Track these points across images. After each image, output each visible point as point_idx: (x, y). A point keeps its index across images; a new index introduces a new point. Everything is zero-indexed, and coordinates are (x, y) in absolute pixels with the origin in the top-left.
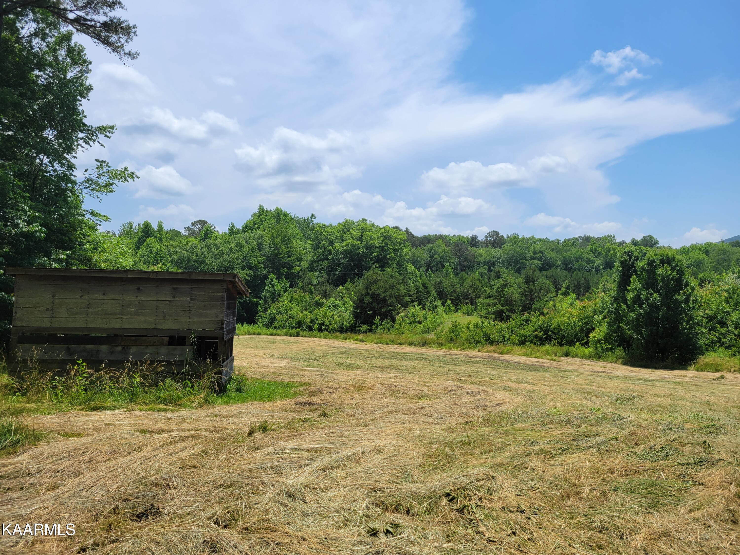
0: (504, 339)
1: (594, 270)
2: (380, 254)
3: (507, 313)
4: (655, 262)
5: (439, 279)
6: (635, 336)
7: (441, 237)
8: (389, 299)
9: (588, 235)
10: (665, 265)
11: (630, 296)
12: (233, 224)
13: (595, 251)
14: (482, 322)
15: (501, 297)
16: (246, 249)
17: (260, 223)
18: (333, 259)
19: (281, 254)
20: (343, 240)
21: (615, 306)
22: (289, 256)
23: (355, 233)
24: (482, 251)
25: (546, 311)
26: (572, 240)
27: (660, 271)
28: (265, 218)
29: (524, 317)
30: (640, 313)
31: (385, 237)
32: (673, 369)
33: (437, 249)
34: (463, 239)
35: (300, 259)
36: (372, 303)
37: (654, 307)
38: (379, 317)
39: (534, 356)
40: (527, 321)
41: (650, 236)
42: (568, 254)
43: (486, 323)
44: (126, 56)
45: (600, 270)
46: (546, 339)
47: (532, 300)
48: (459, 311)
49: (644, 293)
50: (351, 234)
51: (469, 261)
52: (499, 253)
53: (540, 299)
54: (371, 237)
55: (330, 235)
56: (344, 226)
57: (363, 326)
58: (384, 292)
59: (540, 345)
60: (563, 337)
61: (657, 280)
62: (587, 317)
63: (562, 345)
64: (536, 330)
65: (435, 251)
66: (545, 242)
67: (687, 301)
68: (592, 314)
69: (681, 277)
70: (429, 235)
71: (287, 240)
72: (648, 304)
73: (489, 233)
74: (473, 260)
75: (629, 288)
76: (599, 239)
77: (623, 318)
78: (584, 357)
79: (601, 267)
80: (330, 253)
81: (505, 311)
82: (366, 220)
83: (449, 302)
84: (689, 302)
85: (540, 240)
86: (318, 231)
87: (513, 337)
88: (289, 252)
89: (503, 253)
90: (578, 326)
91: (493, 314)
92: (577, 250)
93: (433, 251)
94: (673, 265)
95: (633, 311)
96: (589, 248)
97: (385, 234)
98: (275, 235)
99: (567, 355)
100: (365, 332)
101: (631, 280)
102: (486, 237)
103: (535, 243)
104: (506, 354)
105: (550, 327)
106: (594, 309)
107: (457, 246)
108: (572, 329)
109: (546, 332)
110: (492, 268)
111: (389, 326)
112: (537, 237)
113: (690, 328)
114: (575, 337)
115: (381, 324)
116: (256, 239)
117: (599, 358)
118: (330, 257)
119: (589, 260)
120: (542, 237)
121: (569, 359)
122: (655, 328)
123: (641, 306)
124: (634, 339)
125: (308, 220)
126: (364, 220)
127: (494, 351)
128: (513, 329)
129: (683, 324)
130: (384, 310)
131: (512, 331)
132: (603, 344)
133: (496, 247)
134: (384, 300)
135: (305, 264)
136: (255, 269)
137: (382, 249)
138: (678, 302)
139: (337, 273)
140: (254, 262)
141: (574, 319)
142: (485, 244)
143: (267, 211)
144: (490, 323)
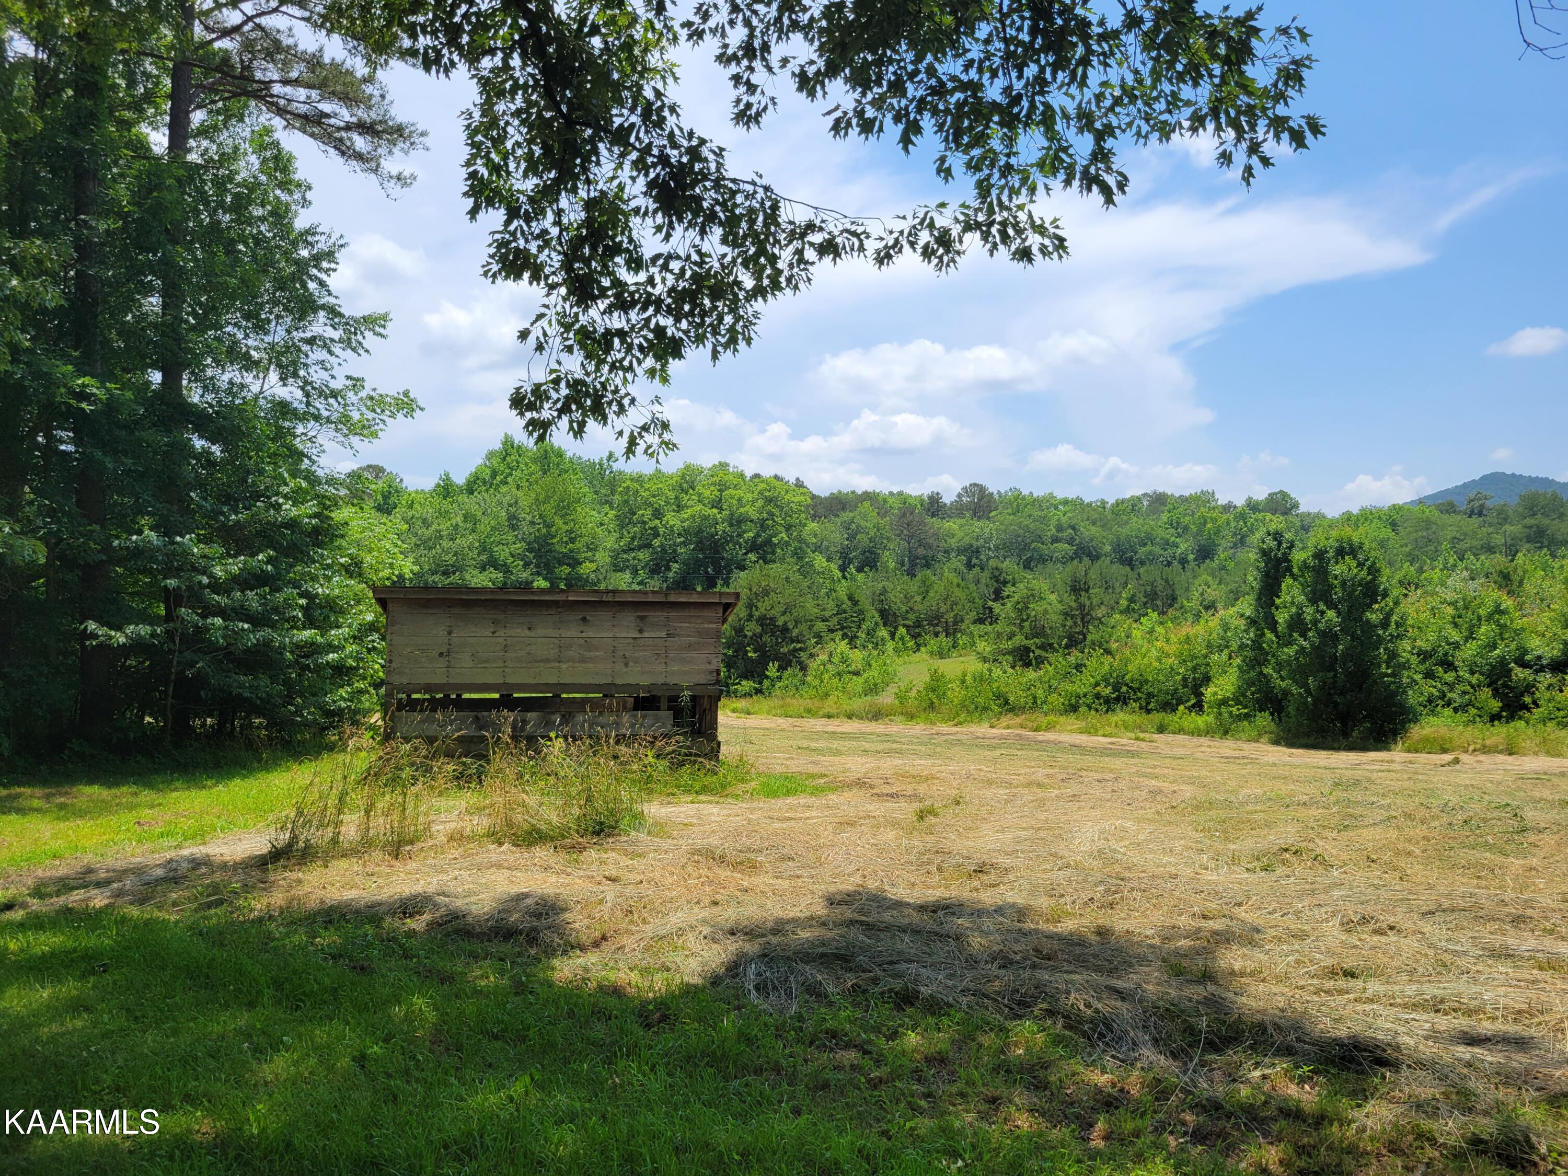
0: (1035, 702)
1: (1175, 563)
2: (758, 535)
3: (1038, 652)
4: (1327, 552)
5: (880, 586)
6: (1294, 690)
7: (868, 496)
8: (796, 626)
9: (1160, 490)
10: (1347, 557)
11: (1282, 617)
12: (447, 475)
13: (1178, 523)
14: (990, 670)
15: (1023, 621)
16: (484, 527)
17: (507, 471)
18: (662, 546)
19: (554, 537)
20: (680, 507)
21: (1252, 635)
22: (572, 540)
23: (707, 493)
24: (951, 525)
25: (1114, 646)
26: (1129, 500)
27: (1337, 569)
28: (518, 462)
29: (1072, 659)
30: (1303, 648)
31: (769, 501)
32: (1364, 749)
33: (863, 523)
34: (912, 501)
35: (592, 548)
36: (761, 636)
37: (1328, 636)
38: (776, 664)
39: (1101, 732)
40: (1079, 667)
41: (1281, 492)
42: (1125, 531)
43: (997, 672)
44: (393, 181)
45: (1188, 562)
46: (1117, 699)
47: (1085, 623)
48: (923, 649)
49: (1309, 611)
50: (700, 495)
51: (929, 547)
52: (987, 530)
53: (1102, 623)
54: (739, 500)
55: (654, 496)
56: (683, 477)
57: (744, 683)
58: (784, 613)
59: (1107, 711)
60: (1150, 695)
61: (1331, 587)
62: (1194, 657)
63: (1149, 712)
64: (1097, 684)
65: (858, 526)
66: (1077, 504)
67: (1385, 624)
68: (1204, 652)
69: (1374, 579)
70: (840, 492)
71: (565, 508)
72: (1317, 630)
73: (965, 489)
74: (935, 544)
75: (1278, 601)
76: (1183, 500)
77: (1269, 657)
78: (1197, 733)
79: (1191, 557)
80: (656, 535)
81: (1033, 648)
82: (727, 465)
83: (902, 631)
84: (1389, 625)
85: (1066, 502)
86: (628, 487)
87: (1053, 698)
88: (571, 531)
89: (996, 530)
90: (1179, 674)
91: (1009, 653)
92: (1141, 521)
93: (853, 527)
94: (1361, 557)
95: (1290, 643)
96: (1165, 517)
97: (767, 494)
98: (541, 497)
99: (1161, 729)
100: (747, 695)
101: (1283, 586)
102: (959, 496)
103: (1056, 508)
104: (1045, 731)
105: (1123, 677)
106: (1209, 641)
107: (904, 515)
108: (1167, 681)
109: (1116, 688)
110: (974, 561)
111: (795, 681)
112: (1060, 495)
113: (1393, 675)
114: (1172, 695)
115: (780, 678)
116: (506, 505)
117: (1226, 733)
118: (656, 542)
119: (1167, 543)
120: (1071, 496)
121: (1169, 738)
122: (1332, 674)
123: (1304, 635)
124: (1293, 695)
125: (600, 464)
126: (723, 466)
127: (1022, 726)
128: (1052, 681)
129: (1380, 666)
130: (784, 650)
131: (1050, 687)
132: (1232, 706)
133: (979, 518)
134: (785, 630)
135: (603, 557)
136: (506, 569)
137: (762, 526)
138: (1369, 627)
139: (671, 575)
140: (502, 553)
141: (1170, 661)
142: (958, 509)
143: (519, 447)
144: (1005, 672)
